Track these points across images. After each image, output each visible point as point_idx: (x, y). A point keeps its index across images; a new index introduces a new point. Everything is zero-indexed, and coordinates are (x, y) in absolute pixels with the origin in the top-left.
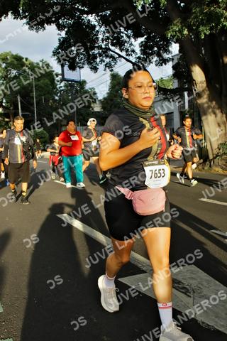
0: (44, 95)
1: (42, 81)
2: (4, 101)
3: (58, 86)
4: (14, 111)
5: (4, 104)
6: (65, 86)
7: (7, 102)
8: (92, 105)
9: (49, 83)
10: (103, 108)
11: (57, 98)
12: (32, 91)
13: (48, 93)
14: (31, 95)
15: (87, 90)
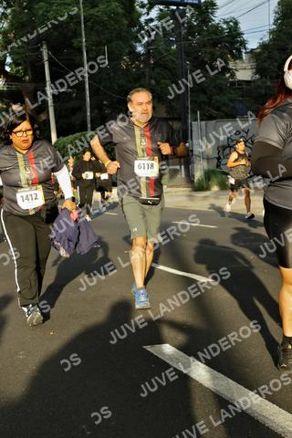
0: (109, 42)
1: (102, 7)
2: (9, 60)
3: (143, 19)
4: (33, 85)
5: (8, 69)
6: (160, 18)
7: (16, 63)
8: (231, 65)
9: (120, 10)
10: (260, 70)
11: (140, 49)
12: (77, 34)
13: (119, 37)
14: (75, 43)
15: (217, 27)
